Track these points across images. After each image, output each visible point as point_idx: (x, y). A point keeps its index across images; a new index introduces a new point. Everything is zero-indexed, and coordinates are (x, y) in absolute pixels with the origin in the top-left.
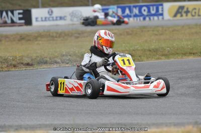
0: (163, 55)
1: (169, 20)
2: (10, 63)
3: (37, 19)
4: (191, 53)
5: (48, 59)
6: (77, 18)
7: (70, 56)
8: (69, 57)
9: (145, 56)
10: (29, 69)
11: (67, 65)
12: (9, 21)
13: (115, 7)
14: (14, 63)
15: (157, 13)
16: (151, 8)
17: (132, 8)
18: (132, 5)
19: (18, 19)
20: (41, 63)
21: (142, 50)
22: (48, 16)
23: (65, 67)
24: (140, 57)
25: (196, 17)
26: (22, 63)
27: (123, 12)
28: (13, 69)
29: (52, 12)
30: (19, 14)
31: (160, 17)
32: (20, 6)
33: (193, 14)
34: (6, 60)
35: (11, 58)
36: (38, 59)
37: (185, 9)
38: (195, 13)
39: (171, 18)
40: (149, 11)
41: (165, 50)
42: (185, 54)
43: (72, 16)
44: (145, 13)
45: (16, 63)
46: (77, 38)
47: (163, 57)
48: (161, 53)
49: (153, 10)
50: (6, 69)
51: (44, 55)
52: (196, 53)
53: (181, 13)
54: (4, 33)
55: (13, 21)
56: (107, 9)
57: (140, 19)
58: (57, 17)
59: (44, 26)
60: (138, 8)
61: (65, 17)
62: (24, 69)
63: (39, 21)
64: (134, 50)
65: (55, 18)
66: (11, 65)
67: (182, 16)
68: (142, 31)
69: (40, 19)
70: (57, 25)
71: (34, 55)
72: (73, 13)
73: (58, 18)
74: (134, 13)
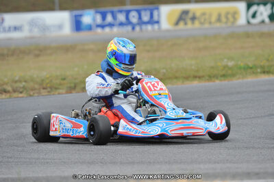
1: (168, 31)
4: (195, 77)
6: (39, 28)
7: (25, 81)
8: (24, 83)
11: (21, 95)
13: (92, 11)
15: (152, 20)
16: (143, 13)
17: (116, 13)
18: (115, 9)
23: (18, 97)
25: (207, 26)
27: (104, 18)
29: (3, 20)
31: (156, 26)
33: (202, 20)
37: (190, 15)
38: (205, 20)
39: (173, 28)
40: (140, 18)
41: (159, 72)
42: (187, 78)
44: (134, 20)
46: (37, 56)
49: (146, 16)
52: (203, 76)
53: (184, 20)
56: (81, 16)
58: (9, 28)
60: (124, 14)
65: (7, 29)
67: (186, 24)
70: (10, 39)
72: (33, 21)
73: (12, 29)
74: (118, 22)
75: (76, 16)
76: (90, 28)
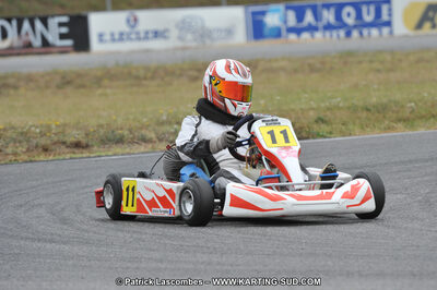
0: (399, 120)
1: (406, 36)
2: (35, 141)
3: (101, 36)
5: (126, 133)
6: (194, 33)
7: (177, 123)
8: (175, 126)
9: (358, 121)
10: (80, 155)
12: (37, 42)
13: (281, 7)
14: (43, 141)
15: (379, 21)
16: (364, 9)
17: (319, 8)
18: (319, 2)
19: (58, 37)
20: (110, 140)
21: (349, 108)
22: (126, 29)
24: (343, 124)
26: (64, 143)
27: (300, 18)
28: (42, 158)
29: (136, 20)
30: (61, 25)
31: (385, 30)
32: (62, 6)
34: (25, 136)
35: (38, 131)
36: (102, 131)
39: (411, 33)
40: (359, 16)
41: (403, 107)
43: (181, 29)
44: (350, 21)
45: (49, 142)
47: (400, 125)
48: (395, 115)
49: (368, 13)
50: (25, 157)
51: (115, 121)
53: (432, 20)
54: (25, 71)
55: (45, 43)
56: (263, 13)
57: (338, 36)
58: (147, 33)
59: (118, 53)
60: (332, 10)
61: (166, 30)
62: (68, 156)
63: (106, 41)
64: (328, 109)
65: (142, 35)
66: (37, 146)
67: (434, 26)
68: (345, 63)
69: (107, 37)
70: (147, 51)
71: (92, 123)
72: (183, 21)
73: (150, 35)
74: (324, 22)
75: (254, 14)
76: (277, 34)
